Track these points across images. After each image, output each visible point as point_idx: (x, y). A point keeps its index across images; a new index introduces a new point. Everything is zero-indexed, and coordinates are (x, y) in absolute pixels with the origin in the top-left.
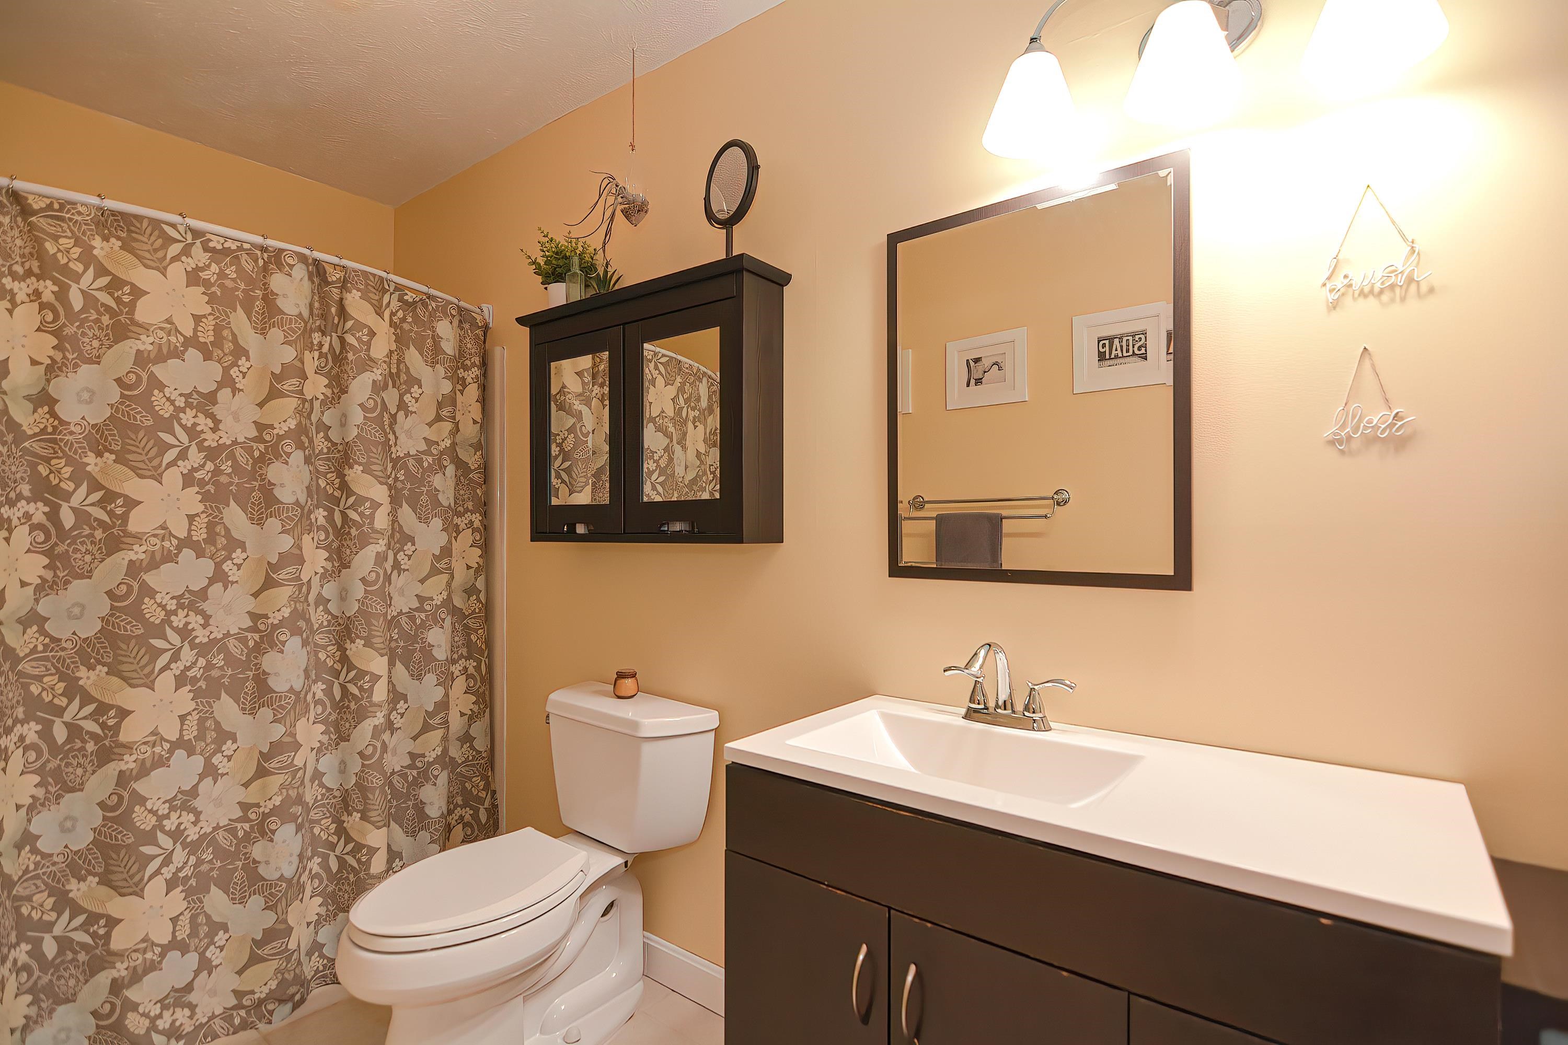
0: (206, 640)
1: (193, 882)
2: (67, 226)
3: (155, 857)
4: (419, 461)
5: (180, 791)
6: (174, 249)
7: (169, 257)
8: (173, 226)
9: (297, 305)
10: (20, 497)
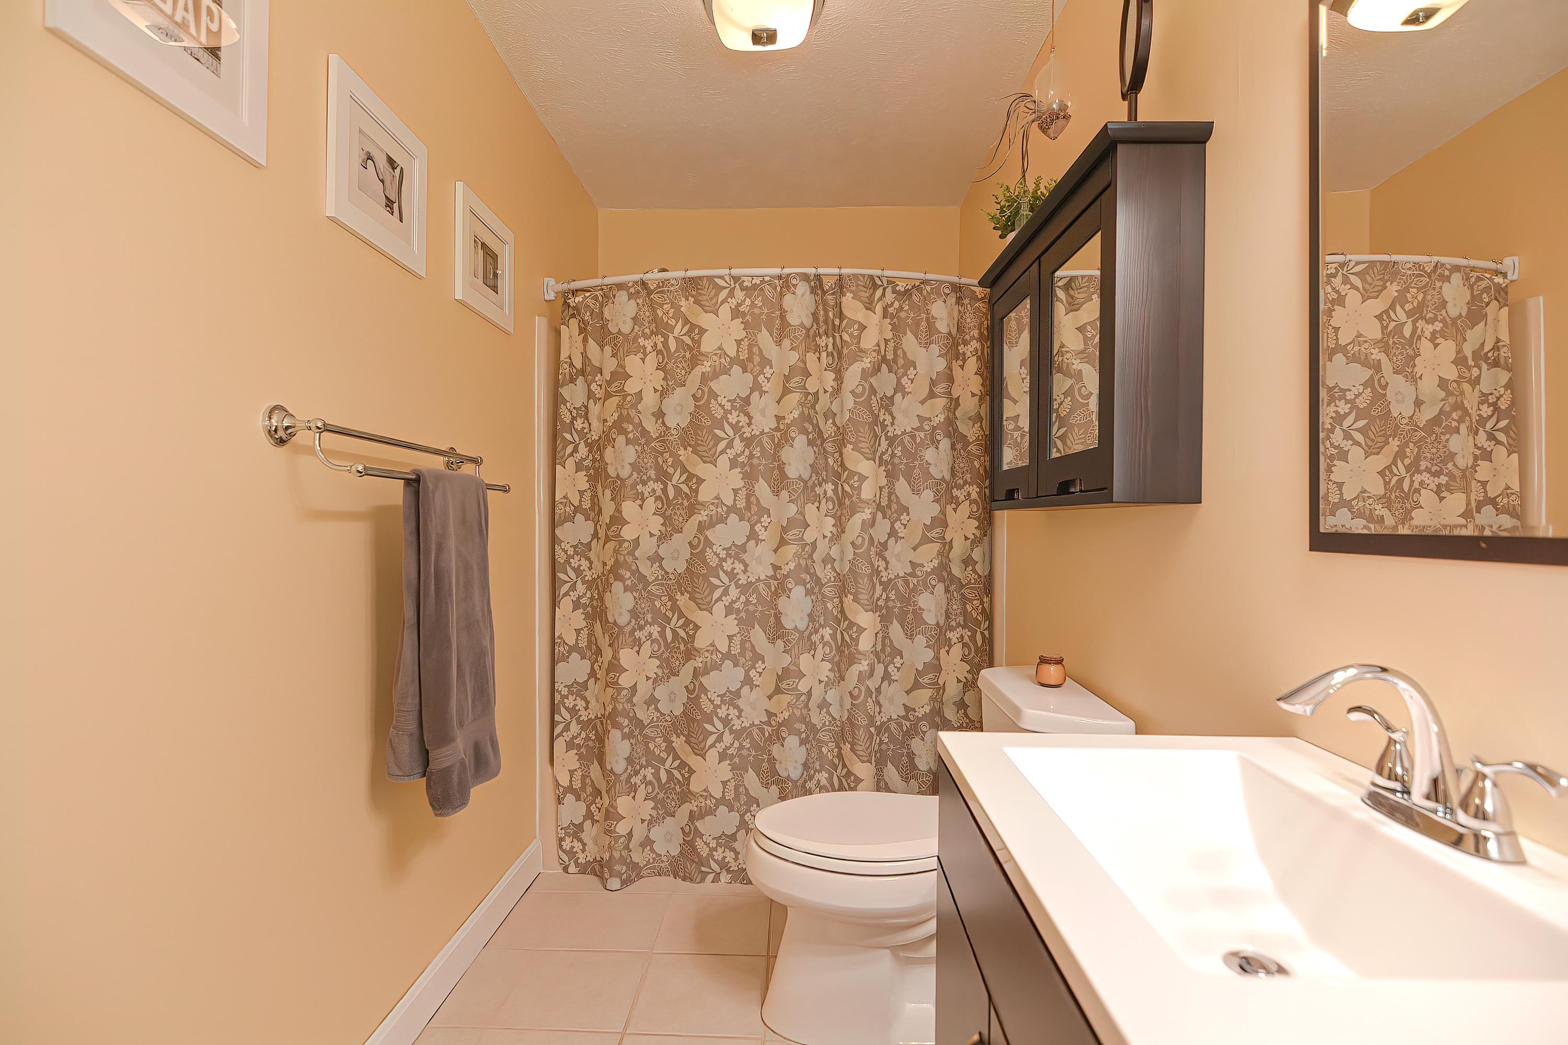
0: (745, 582)
1: (736, 760)
2: (667, 296)
3: (713, 733)
4: (913, 437)
5: (728, 691)
6: (724, 294)
7: (719, 301)
8: (722, 277)
9: (799, 316)
10: (649, 478)
